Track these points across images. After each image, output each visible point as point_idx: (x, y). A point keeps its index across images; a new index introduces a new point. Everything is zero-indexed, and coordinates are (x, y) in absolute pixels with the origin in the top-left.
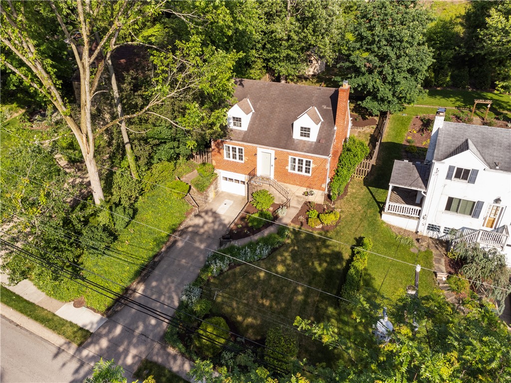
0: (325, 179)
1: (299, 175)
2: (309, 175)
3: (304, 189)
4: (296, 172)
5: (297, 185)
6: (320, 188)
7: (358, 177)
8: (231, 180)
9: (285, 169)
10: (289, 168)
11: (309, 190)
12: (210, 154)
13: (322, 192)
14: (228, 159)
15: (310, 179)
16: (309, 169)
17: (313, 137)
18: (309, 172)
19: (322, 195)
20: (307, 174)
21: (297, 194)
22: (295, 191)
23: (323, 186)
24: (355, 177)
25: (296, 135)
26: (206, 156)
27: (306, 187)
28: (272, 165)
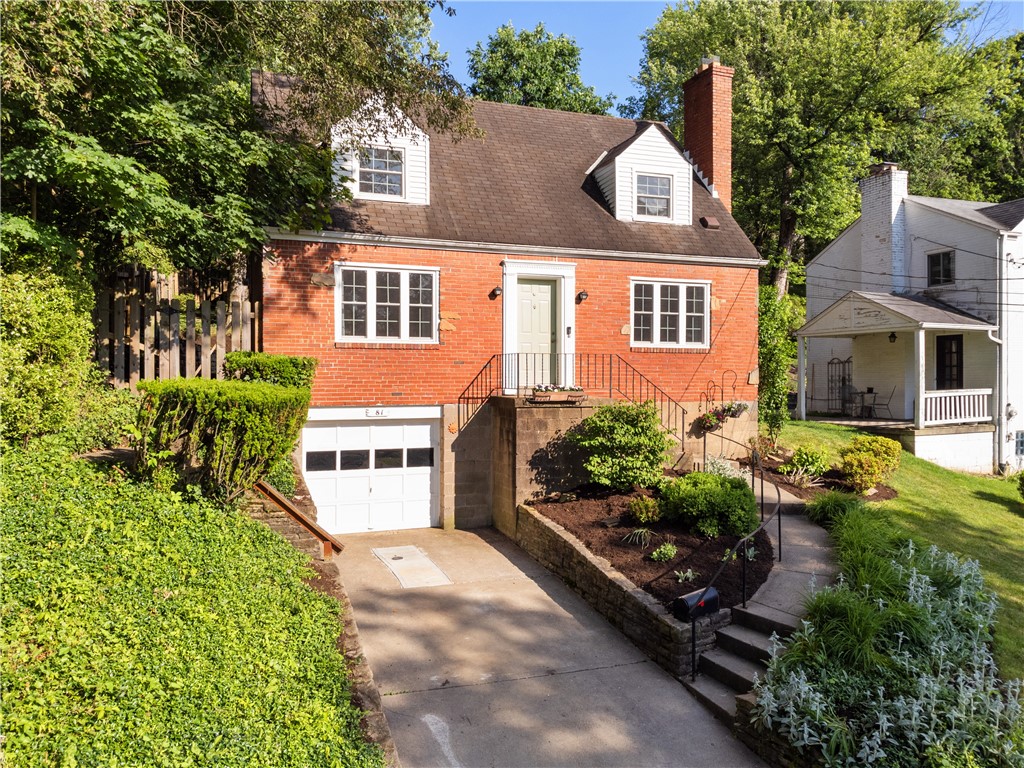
6: (744, 392)
8: (355, 460)
9: (618, 336)
10: (631, 331)
13: (750, 404)
14: (355, 340)
15: (706, 362)
16: (700, 321)
19: (751, 418)
23: (754, 377)
27: (695, 400)
28: (569, 329)
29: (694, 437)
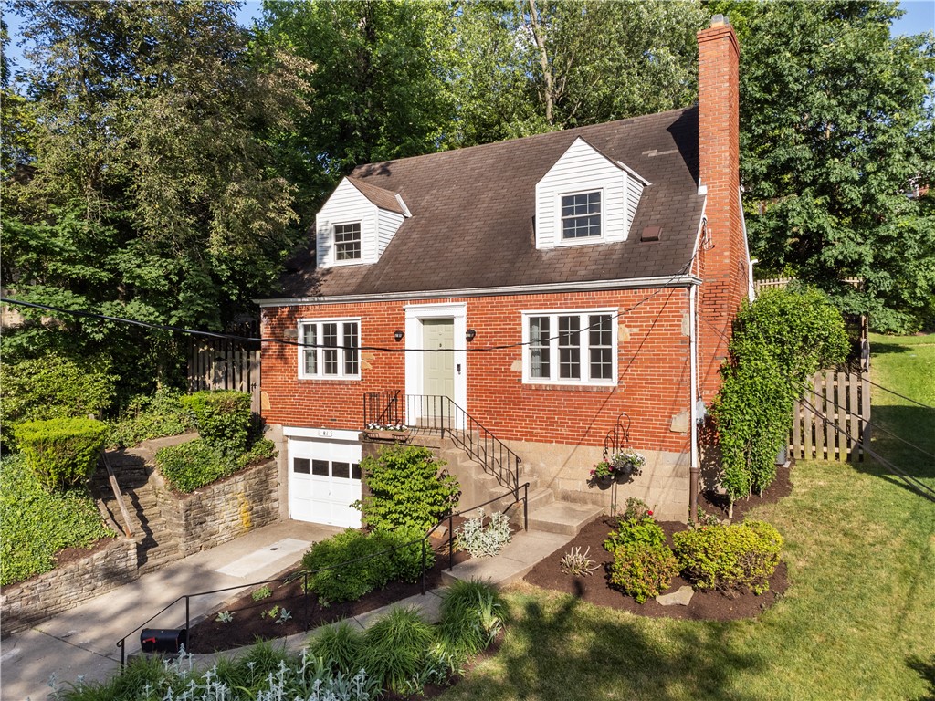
0: (683, 388)
1: (566, 390)
2: (612, 382)
3: (593, 457)
4: (555, 378)
5: (561, 439)
6: (665, 441)
7: (820, 456)
8: (321, 468)
9: (508, 372)
10: (525, 365)
11: (612, 456)
12: (256, 374)
13: (674, 456)
14: (312, 377)
15: (612, 402)
16: (608, 354)
17: (615, 227)
18: (608, 374)
19: (677, 474)
20: (601, 382)
21: (564, 486)
22: (554, 470)
23: (679, 424)
24: (808, 456)
25: (549, 233)
26: (245, 384)
27: (600, 445)
28: (459, 366)
29: (597, 487)
